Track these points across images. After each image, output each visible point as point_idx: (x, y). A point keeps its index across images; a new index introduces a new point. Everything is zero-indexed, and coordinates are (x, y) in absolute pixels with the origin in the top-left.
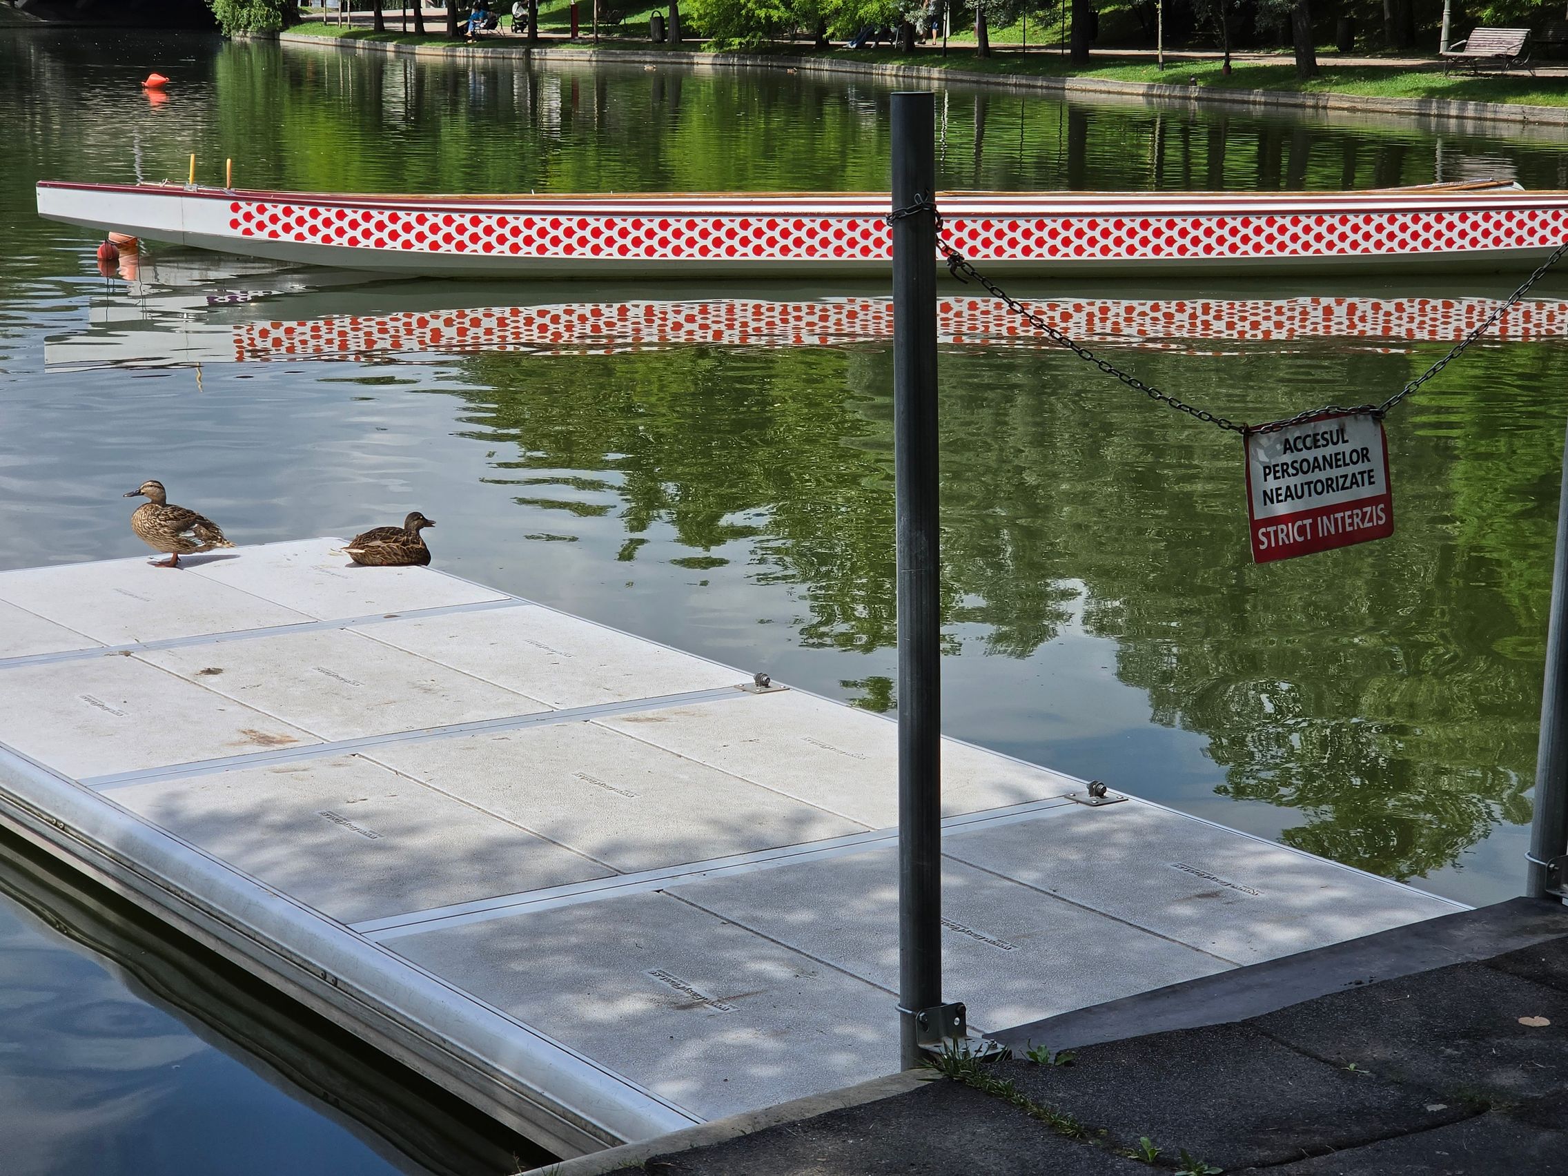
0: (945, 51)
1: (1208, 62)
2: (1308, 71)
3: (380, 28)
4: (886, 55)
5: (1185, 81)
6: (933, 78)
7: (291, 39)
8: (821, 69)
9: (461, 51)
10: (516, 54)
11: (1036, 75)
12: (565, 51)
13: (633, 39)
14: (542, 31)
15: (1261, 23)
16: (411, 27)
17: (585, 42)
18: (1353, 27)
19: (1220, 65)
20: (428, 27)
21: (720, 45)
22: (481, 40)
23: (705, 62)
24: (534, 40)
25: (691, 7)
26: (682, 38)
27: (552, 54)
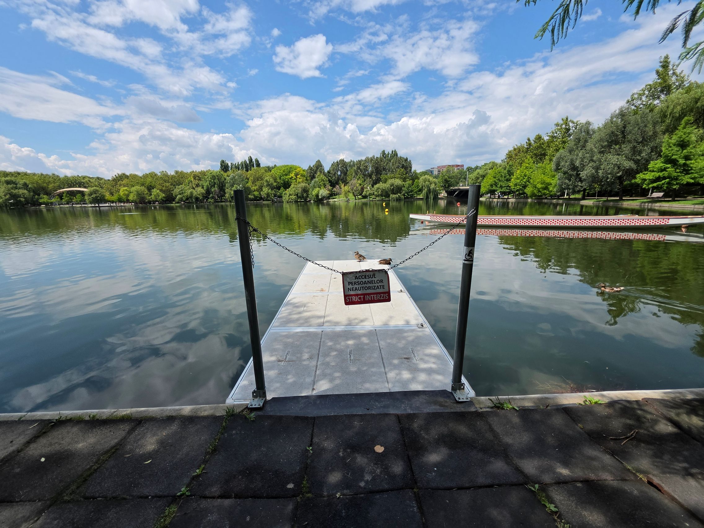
0: (564, 198)
1: (604, 199)
2: (621, 199)
3: (490, 197)
4: (554, 199)
5: (600, 201)
6: (561, 201)
7: (481, 199)
10: (505, 200)
11: (576, 201)
13: (521, 198)
14: (510, 197)
16: (494, 197)
17: (514, 198)
19: (606, 199)
21: (532, 198)
22: (502, 198)
23: (530, 200)
24: (508, 198)
25: (529, 194)
26: (527, 197)
27: (510, 200)
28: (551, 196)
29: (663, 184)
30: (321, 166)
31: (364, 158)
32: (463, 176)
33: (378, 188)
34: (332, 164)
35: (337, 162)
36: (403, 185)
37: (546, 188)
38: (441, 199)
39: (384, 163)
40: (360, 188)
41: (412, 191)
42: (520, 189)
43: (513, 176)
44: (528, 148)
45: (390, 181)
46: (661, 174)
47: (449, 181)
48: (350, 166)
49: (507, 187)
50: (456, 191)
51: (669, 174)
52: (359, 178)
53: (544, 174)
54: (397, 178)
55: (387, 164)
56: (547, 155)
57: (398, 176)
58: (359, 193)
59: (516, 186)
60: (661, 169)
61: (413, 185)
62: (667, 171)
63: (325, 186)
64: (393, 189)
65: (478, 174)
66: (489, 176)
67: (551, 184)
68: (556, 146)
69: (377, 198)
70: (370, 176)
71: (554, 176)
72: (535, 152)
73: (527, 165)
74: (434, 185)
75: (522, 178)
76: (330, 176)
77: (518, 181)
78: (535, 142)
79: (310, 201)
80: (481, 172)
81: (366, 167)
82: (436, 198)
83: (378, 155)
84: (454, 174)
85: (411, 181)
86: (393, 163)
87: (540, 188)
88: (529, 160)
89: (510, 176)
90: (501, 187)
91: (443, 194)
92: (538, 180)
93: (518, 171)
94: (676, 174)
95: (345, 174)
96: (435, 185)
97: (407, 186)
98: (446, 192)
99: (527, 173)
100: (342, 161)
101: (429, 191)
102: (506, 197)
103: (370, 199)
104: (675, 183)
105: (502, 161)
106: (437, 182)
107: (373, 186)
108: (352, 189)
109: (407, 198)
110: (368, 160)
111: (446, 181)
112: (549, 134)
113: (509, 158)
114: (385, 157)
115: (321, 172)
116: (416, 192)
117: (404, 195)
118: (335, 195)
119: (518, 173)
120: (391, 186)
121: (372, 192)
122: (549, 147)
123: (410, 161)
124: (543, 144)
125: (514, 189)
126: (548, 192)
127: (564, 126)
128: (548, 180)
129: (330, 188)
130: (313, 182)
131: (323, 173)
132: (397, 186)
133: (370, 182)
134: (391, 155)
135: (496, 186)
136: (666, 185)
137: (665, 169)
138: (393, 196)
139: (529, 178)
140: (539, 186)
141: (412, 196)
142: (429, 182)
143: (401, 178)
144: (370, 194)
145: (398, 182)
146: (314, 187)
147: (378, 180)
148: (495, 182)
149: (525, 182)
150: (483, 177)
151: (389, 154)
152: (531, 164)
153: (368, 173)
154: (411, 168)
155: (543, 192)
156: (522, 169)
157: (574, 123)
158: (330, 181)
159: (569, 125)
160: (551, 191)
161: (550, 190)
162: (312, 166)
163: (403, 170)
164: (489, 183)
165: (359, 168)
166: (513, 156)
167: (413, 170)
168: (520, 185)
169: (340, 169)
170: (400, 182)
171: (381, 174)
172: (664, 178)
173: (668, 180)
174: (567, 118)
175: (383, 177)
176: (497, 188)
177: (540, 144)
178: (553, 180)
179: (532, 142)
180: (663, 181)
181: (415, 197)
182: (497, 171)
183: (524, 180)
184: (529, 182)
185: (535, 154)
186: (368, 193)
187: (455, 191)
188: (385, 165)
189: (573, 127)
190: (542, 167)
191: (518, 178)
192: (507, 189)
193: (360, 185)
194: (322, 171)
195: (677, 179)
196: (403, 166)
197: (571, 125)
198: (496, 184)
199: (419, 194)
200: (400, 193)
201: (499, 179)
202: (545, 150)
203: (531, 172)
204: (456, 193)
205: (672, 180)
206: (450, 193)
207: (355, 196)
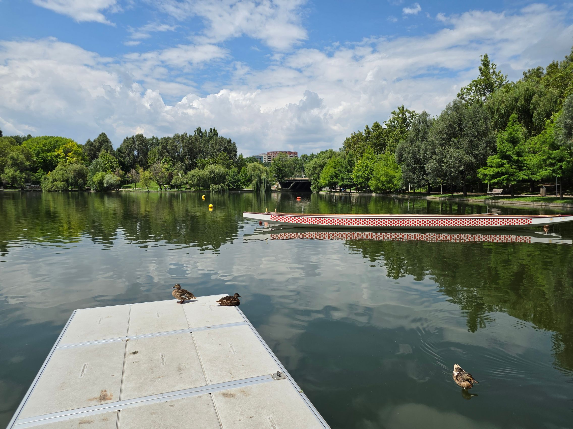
0: (408, 193)
1: (449, 194)
2: (465, 195)
3: (331, 191)
4: (400, 193)
5: (446, 197)
6: (407, 196)
7: (321, 193)
8: (390, 195)
9: (341, 194)
10: (348, 194)
11: (422, 196)
12: (355, 193)
13: (365, 192)
14: (352, 191)
15: (458, 188)
16: (335, 191)
17: (357, 192)
18: (473, 189)
19: (451, 195)
20: (337, 191)
21: (376, 192)
22: (344, 192)
23: (374, 195)
24: (351, 192)
25: (372, 188)
26: (371, 192)
27: (353, 194)
28: (396, 190)
29: (503, 180)
30: (108, 142)
31: (171, 136)
32: (298, 166)
33: (193, 176)
34: (125, 140)
35: (133, 138)
36: (227, 172)
37: (390, 181)
38: (275, 191)
39: (201, 143)
40: (167, 174)
41: (238, 181)
42: (363, 182)
43: (355, 166)
44: (367, 137)
45: (209, 168)
46: (499, 170)
47: (283, 170)
48: (151, 144)
49: (349, 179)
50: (292, 183)
51: (506, 169)
52: (166, 160)
53: (387, 166)
54: (219, 164)
55: (204, 145)
56: (387, 145)
57: (220, 161)
58: (166, 180)
59: (359, 178)
60: (499, 164)
61: (239, 173)
62: (504, 167)
63: (113, 169)
64: (214, 178)
65: (316, 163)
66: (329, 167)
67: (395, 177)
68: (395, 135)
69: (193, 189)
70: (181, 159)
71: (397, 168)
72: (375, 141)
73: (368, 155)
74: (265, 174)
75: (364, 169)
76: (122, 157)
77: (360, 173)
78: (373, 130)
79: (89, 190)
80: (319, 161)
81: (176, 147)
82: (269, 191)
83: (191, 133)
84: (288, 163)
85: (236, 169)
86: (212, 144)
87: (384, 182)
88: (369, 150)
89: (351, 167)
90: (343, 179)
91: (276, 186)
92: (381, 173)
93: (360, 162)
94: (512, 170)
95: (145, 154)
96: (267, 174)
97: (231, 174)
98: (280, 183)
99: (369, 164)
100: (140, 137)
101: (260, 181)
102: (348, 190)
103: (183, 189)
104: (513, 179)
105: (340, 149)
106: (269, 171)
107: (186, 173)
108: (156, 176)
109: (233, 189)
110: (177, 138)
111: (279, 170)
112: (387, 123)
113: (347, 147)
114: (202, 137)
115: (107, 150)
116: (244, 182)
117: (229, 186)
118: (129, 182)
119: (359, 164)
120: (211, 174)
121: (185, 181)
122: (388, 136)
123: (234, 143)
124: (382, 133)
125: (357, 181)
126: (393, 186)
127: (400, 115)
128: (392, 173)
129: (121, 172)
130: (94, 163)
131: (111, 151)
132: (219, 174)
133: (181, 166)
134: (209, 134)
135: (337, 178)
136: (505, 181)
137: (502, 165)
138: (213, 187)
139: (371, 169)
140: (383, 179)
141: (239, 188)
142: (259, 170)
143: (223, 164)
144: (182, 183)
145: (219, 169)
146: (96, 170)
147: (192, 164)
148: (335, 173)
149: (368, 175)
150: (322, 167)
151: (206, 132)
152: (372, 154)
153: (178, 155)
154: (236, 152)
155: (387, 185)
156: (363, 159)
157: (410, 113)
158: (121, 163)
159: (405, 115)
160: (396, 185)
161: (395, 183)
162: (92, 140)
163: (225, 154)
164: (329, 174)
165: (165, 148)
166: (352, 144)
167: (238, 154)
168: (363, 178)
169: (137, 147)
170: (223, 169)
171: (196, 158)
172: (503, 174)
173: (506, 176)
174: (403, 107)
175: (199, 161)
176: (338, 181)
177: (379, 133)
178: (396, 172)
179: (371, 131)
180: (503, 177)
181: (242, 188)
182: (336, 161)
183: (367, 172)
184: (372, 174)
185: (375, 144)
186: (179, 182)
187: (290, 182)
188: (201, 146)
189: (409, 117)
190: (383, 158)
191: (360, 170)
192: (348, 181)
193: (168, 170)
194: (109, 148)
195: (513, 175)
196: (225, 150)
197: (407, 114)
198: (336, 176)
199: (248, 186)
200: (224, 183)
201: (339, 170)
202: (384, 139)
203: (373, 164)
204: (292, 185)
205: (509, 176)
206: (285, 185)
207: (160, 185)
